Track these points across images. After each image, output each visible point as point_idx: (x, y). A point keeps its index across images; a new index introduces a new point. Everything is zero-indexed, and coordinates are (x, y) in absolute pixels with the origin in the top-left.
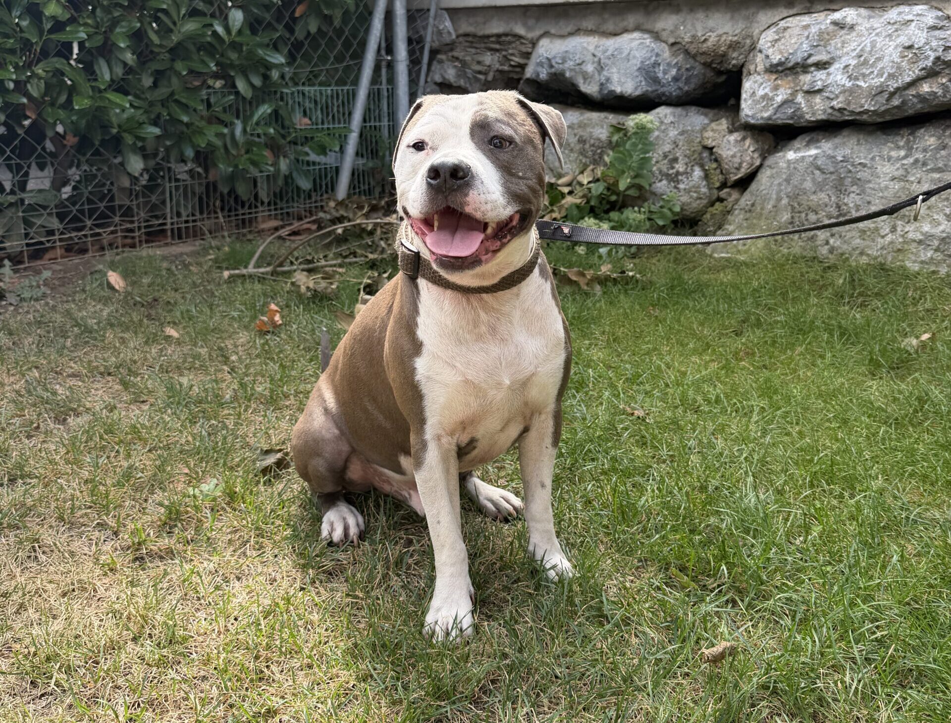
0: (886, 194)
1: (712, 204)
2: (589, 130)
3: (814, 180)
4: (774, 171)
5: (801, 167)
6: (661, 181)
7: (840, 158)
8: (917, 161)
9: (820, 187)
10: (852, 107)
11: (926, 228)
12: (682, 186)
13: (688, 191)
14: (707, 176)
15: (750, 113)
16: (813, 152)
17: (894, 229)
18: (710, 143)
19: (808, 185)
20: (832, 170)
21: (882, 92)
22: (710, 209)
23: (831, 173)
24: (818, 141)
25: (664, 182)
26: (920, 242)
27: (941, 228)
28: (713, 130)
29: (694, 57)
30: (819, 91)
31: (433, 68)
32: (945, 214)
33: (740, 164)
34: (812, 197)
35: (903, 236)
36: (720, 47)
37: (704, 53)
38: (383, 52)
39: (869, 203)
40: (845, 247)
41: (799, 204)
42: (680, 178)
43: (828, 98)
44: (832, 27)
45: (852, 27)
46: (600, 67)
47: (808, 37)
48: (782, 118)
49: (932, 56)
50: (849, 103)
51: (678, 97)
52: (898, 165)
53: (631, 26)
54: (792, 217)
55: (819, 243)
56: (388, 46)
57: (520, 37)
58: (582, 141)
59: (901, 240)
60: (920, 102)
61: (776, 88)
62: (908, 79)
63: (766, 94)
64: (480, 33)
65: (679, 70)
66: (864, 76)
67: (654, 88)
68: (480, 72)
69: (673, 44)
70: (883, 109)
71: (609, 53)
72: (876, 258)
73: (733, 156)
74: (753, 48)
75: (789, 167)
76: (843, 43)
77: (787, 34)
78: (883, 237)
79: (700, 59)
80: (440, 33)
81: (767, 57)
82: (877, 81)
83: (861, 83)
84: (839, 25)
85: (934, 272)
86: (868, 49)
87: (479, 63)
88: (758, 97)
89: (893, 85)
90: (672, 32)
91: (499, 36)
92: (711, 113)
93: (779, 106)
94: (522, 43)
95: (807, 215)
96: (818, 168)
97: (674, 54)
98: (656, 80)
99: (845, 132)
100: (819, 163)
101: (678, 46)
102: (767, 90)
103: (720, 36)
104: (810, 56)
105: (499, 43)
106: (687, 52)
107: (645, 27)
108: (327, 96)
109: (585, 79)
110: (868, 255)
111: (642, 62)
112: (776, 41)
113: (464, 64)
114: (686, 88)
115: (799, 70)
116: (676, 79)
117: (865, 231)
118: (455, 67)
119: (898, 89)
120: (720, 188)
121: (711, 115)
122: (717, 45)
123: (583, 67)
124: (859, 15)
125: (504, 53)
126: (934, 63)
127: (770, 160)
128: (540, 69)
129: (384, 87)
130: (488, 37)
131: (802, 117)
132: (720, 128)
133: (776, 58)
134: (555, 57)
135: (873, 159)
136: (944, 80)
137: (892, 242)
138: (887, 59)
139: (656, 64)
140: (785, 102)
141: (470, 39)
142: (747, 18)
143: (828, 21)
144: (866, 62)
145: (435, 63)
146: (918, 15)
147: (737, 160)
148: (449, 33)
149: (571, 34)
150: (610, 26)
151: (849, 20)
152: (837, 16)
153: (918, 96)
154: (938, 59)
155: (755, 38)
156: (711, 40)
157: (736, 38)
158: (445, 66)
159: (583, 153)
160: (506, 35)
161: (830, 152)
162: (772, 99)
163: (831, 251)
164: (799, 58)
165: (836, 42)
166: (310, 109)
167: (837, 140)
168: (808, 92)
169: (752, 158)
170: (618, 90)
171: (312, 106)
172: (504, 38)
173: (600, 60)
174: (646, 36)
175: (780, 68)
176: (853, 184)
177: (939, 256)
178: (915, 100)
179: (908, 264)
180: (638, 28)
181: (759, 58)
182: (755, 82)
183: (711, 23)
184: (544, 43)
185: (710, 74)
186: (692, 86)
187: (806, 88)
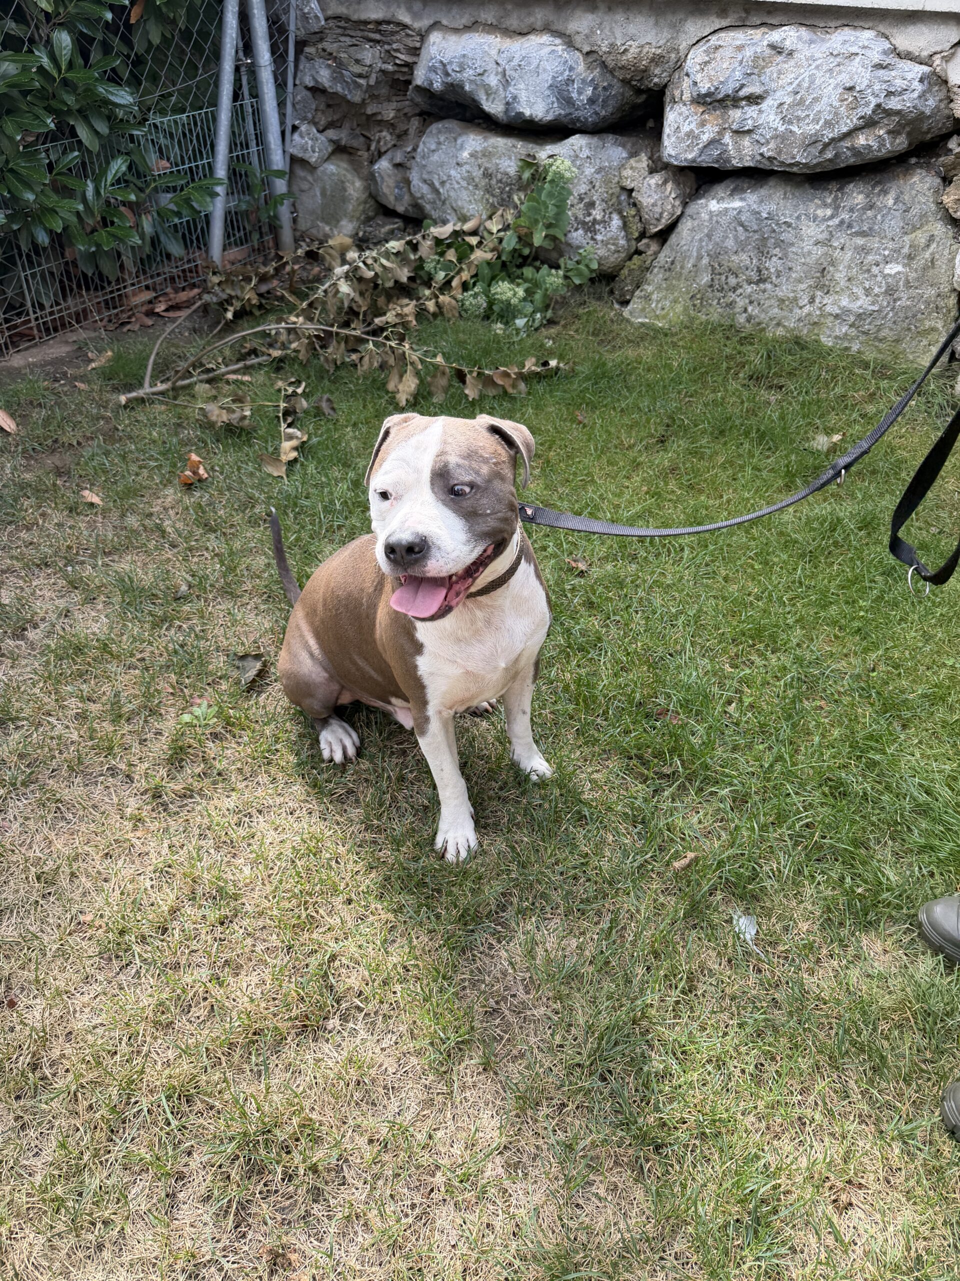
0: (808, 260)
1: (630, 259)
2: (495, 161)
3: (736, 238)
4: (696, 223)
5: (724, 220)
6: (576, 230)
7: (765, 215)
8: (842, 222)
9: (742, 246)
10: (783, 158)
11: (845, 302)
12: (599, 237)
13: (605, 243)
14: (625, 226)
15: (673, 153)
16: (737, 204)
17: (812, 301)
18: (629, 184)
19: (730, 243)
20: (755, 227)
21: (816, 142)
22: (628, 263)
23: (755, 231)
24: (743, 191)
25: (581, 232)
26: (837, 316)
27: (859, 303)
28: (632, 168)
29: (611, 72)
30: (749, 132)
31: (301, 67)
32: (865, 288)
33: (661, 214)
34: (734, 258)
35: (820, 309)
36: (641, 60)
37: (623, 68)
38: (241, 54)
39: (790, 269)
40: (763, 316)
41: (719, 265)
42: (597, 227)
43: (758, 141)
44: (768, 51)
45: (791, 54)
46: (506, 82)
47: (741, 62)
48: (706, 160)
49: (874, 102)
50: (780, 153)
51: (595, 124)
52: (823, 227)
53: (539, 24)
54: (712, 280)
55: (737, 310)
56: (247, 46)
57: (405, 26)
58: (487, 175)
59: (818, 313)
60: (854, 155)
61: (702, 124)
62: (845, 129)
63: (692, 131)
64: (355, 17)
65: (595, 89)
66: (799, 119)
67: (568, 111)
68: (360, 76)
69: (588, 53)
70: (815, 162)
71: (515, 62)
72: (793, 330)
73: (654, 205)
74: (679, 66)
75: (711, 219)
76: (780, 73)
77: (718, 55)
78: (801, 308)
79: (619, 74)
80: (305, 17)
81: (695, 83)
82: (812, 128)
83: (795, 128)
84: (777, 49)
85: (847, 349)
86: (806, 85)
87: (357, 61)
88: (682, 134)
89: (829, 135)
90: (587, 36)
91: (379, 23)
92: (629, 141)
93: (705, 147)
94: (408, 35)
95: (727, 277)
96: (742, 225)
97: (589, 68)
98: (569, 102)
99: (772, 182)
100: (743, 218)
101: (595, 56)
102: (693, 126)
103: (642, 46)
104: (742, 86)
105: (379, 31)
106: (604, 65)
107: (554, 28)
108: (183, 125)
109: (488, 95)
110: (784, 326)
111: (554, 77)
112: (706, 63)
113: (340, 64)
114: (603, 113)
115: (729, 103)
116: (592, 101)
117: (783, 301)
118: (329, 66)
119: (833, 140)
120: (639, 239)
121: (629, 146)
122: (638, 58)
123: (484, 78)
124: (799, 38)
125: (387, 47)
126: (873, 112)
127: (692, 209)
128: (433, 76)
129: (247, 101)
130: (366, 23)
131: (728, 160)
132: (640, 165)
133: (705, 87)
134: (451, 63)
135: (798, 218)
136: (881, 132)
137: (809, 314)
138: (825, 100)
139: (570, 81)
140: (712, 142)
141: (342, 24)
142: (673, 26)
143: (765, 43)
144: (801, 102)
145: (302, 58)
146: (864, 47)
147: (658, 210)
148: (316, 17)
149: (467, 28)
150: (513, 22)
151: (788, 44)
152: (776, 36)
153: (852, 149)
154: (878, 106)
155: (682, 54)
156: (632, 51)
157: (659, 51)
158: (317, 65)
159: (489, 190)
160: (388, 23)
161: (755, 206)
162: (697, 137)
163: (748, 320)
164: (728, 89)
165: (771, 71)
166: (167, 146)
167: (763, 191)
168: (737, 132)
169: (673, 206)
170: (527, 113)
171: (169, 142)
172: (384, 27)
173: (504, 70)
174: (558, 41)
175: (708, 100)
176: (776, 245)
177: (853, 332)
178: (849, 153)
179: (823, 339)
180: (547, 29)
181: (686, 83)
182: (680, 114)
183: (632, 29)
184: (435, 38)
185: (629, 93)
186: (610, 109)
187: (735, 127)
